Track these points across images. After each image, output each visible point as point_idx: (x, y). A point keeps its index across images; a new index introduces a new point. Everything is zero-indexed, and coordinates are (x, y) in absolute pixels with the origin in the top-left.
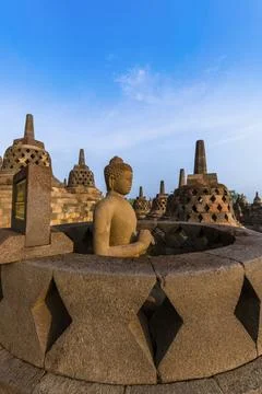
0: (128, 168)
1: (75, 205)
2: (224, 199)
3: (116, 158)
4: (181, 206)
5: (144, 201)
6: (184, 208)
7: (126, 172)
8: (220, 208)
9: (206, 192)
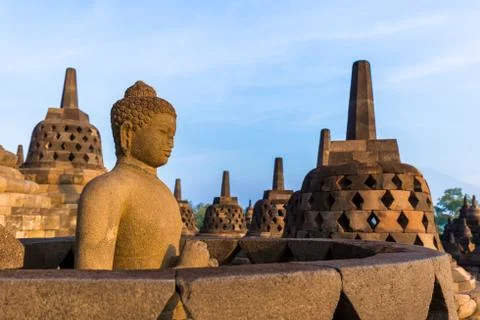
0: (166, 108)
1: (42, 212)
2: (413, 200)
3: (139, 86)
4: (313, 215)
5: (232, 209)
6: (320, 219)
7: (162, 118)
8: (403, 220)
9: (371, 183)
